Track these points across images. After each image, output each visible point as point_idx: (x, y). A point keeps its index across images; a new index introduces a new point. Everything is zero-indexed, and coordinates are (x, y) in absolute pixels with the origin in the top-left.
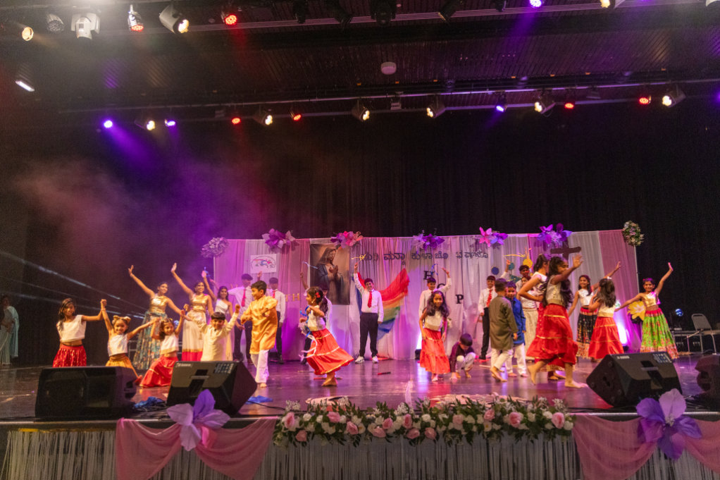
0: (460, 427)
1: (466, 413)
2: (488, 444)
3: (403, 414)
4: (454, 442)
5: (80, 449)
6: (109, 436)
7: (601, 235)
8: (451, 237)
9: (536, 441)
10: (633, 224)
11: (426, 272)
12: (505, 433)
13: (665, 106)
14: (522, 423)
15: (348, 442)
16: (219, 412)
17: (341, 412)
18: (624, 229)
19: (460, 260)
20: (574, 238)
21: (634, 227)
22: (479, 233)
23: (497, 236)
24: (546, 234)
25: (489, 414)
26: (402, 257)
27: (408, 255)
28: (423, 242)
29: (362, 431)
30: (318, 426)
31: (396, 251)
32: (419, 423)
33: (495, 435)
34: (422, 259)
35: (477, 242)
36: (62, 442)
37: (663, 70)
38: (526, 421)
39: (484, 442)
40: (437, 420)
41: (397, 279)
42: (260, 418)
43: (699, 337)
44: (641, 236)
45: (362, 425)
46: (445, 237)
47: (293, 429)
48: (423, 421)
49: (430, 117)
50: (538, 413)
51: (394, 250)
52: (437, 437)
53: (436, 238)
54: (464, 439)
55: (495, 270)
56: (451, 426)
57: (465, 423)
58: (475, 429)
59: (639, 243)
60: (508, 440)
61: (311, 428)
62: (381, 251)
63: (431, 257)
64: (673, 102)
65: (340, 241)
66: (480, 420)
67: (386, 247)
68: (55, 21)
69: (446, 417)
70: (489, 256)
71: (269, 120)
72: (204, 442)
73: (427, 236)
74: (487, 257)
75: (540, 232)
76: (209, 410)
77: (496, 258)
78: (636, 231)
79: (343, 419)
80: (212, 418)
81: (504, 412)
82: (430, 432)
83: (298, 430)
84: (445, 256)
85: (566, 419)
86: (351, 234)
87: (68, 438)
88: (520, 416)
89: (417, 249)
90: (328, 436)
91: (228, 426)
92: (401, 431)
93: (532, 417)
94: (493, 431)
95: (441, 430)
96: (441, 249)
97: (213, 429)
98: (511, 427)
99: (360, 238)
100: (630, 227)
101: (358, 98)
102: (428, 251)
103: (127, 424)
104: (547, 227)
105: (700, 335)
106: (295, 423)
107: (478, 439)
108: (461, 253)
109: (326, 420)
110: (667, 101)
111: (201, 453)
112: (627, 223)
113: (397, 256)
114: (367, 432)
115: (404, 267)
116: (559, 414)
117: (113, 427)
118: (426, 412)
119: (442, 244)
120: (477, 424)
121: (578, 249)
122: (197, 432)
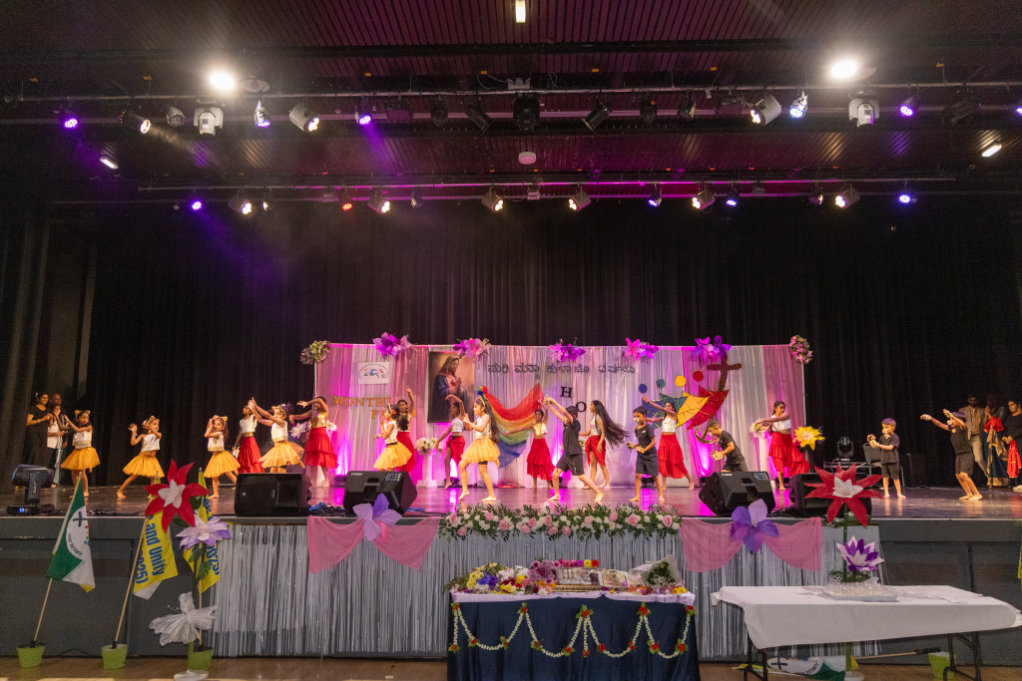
0: (590, 526)
1: (595, 515)
2: (612, 541)
3: (545, 515)
4: (585, 537)
5: (277, 540)
6: (301, 531)
7: (765, 351)
8: (593, 348)
9: (651, 539)
10: (801, 339)
11: (563, 388)
12: (626, 531)
13: (837, 206)
14: (639, 523)
15: (499, 537)
16: (393, 512)
17: (495, 513)
18: (791, 345)
19: (602, 375)
20: (735, 353)
21: (802, 343)
22: (625, 344)
23: (647, 348)
24: (702, 348)
25: (614, 515)
26: (535, 369)
27: (543, 368)
28: (560, 354)
29: (511, 528)
30: (476, 523)
31: (530, 362)
32: (558, 522)
33: (618, 533)
34: (559, 373)
35: (623, 354)
36: (261, 533)
37: (835, 167)
38: (642, 522)
39: (609, 539)
40: (572, 520)
41: (529, 395)
42: (425, 518)
43: (868, 469)
44: (810, 352)
45: (511, 523)
46: (586, 348)
47: (455, 525)
48: (560, 521)
49: (572, 209)
50: (653, 517)
51: (527, 360)
52: (572, 534)
53: (577, 348)
54: (593, 536)
55: (643, 389)
56: (583, 525)
57: (594, 523)
58: (602, 528)
59: (807, 361)
60: (628, 536)
61: (470, 524)
62: (512, 363)
63: (569, 371)
64: (846, 204)
65: (465, 349)
66: (606, 520)
67: (518, 357)
68: (177, 116)
69: (579, 517)
70: (637, 371)
71: (386, 207)
72: (383, 534)
73: (566, 347)
74: (633, 372)
75: (695, 344)
76: (385, 509)
77: (644, 373)
78: (804, 347)
79: (496, 518)
80: (387, 516)
81: (625, 515)
82: (566, 529)
83: (459, 526)
84: (587, 370)
85: (674, 521)
86: (478, 341)
87: (266, 531)
88: (639, 518)
89: (553, 360)
90: (483, 532)
91: (400, 523)
92: (543, 528)
93: (647, 519)
94: (617, 530)
95: (575, 528)
96: (581, 360)
97: (388, 525)
98: (630, 526)
99: (489, 346)
100: (797, 342)
101: (490, 184)
102: (566, 364)
103: (316, 521)
104: (703, 339)
105: (870, 467)
106: (458, 521)
107: (604, 536)
108: (605, 367)
109: (483, 518)
110: (840, 202)
111: (379, 545)
112: (795, 338)
113: (530, 368)
114: (515, 529)
115: (538, 381)
116: (668, 516)
117: (304, 524)
118: (563, 514)
119: (583, 356)
120: (603, 524)
121: (737, 366)
122: (378, 527)
